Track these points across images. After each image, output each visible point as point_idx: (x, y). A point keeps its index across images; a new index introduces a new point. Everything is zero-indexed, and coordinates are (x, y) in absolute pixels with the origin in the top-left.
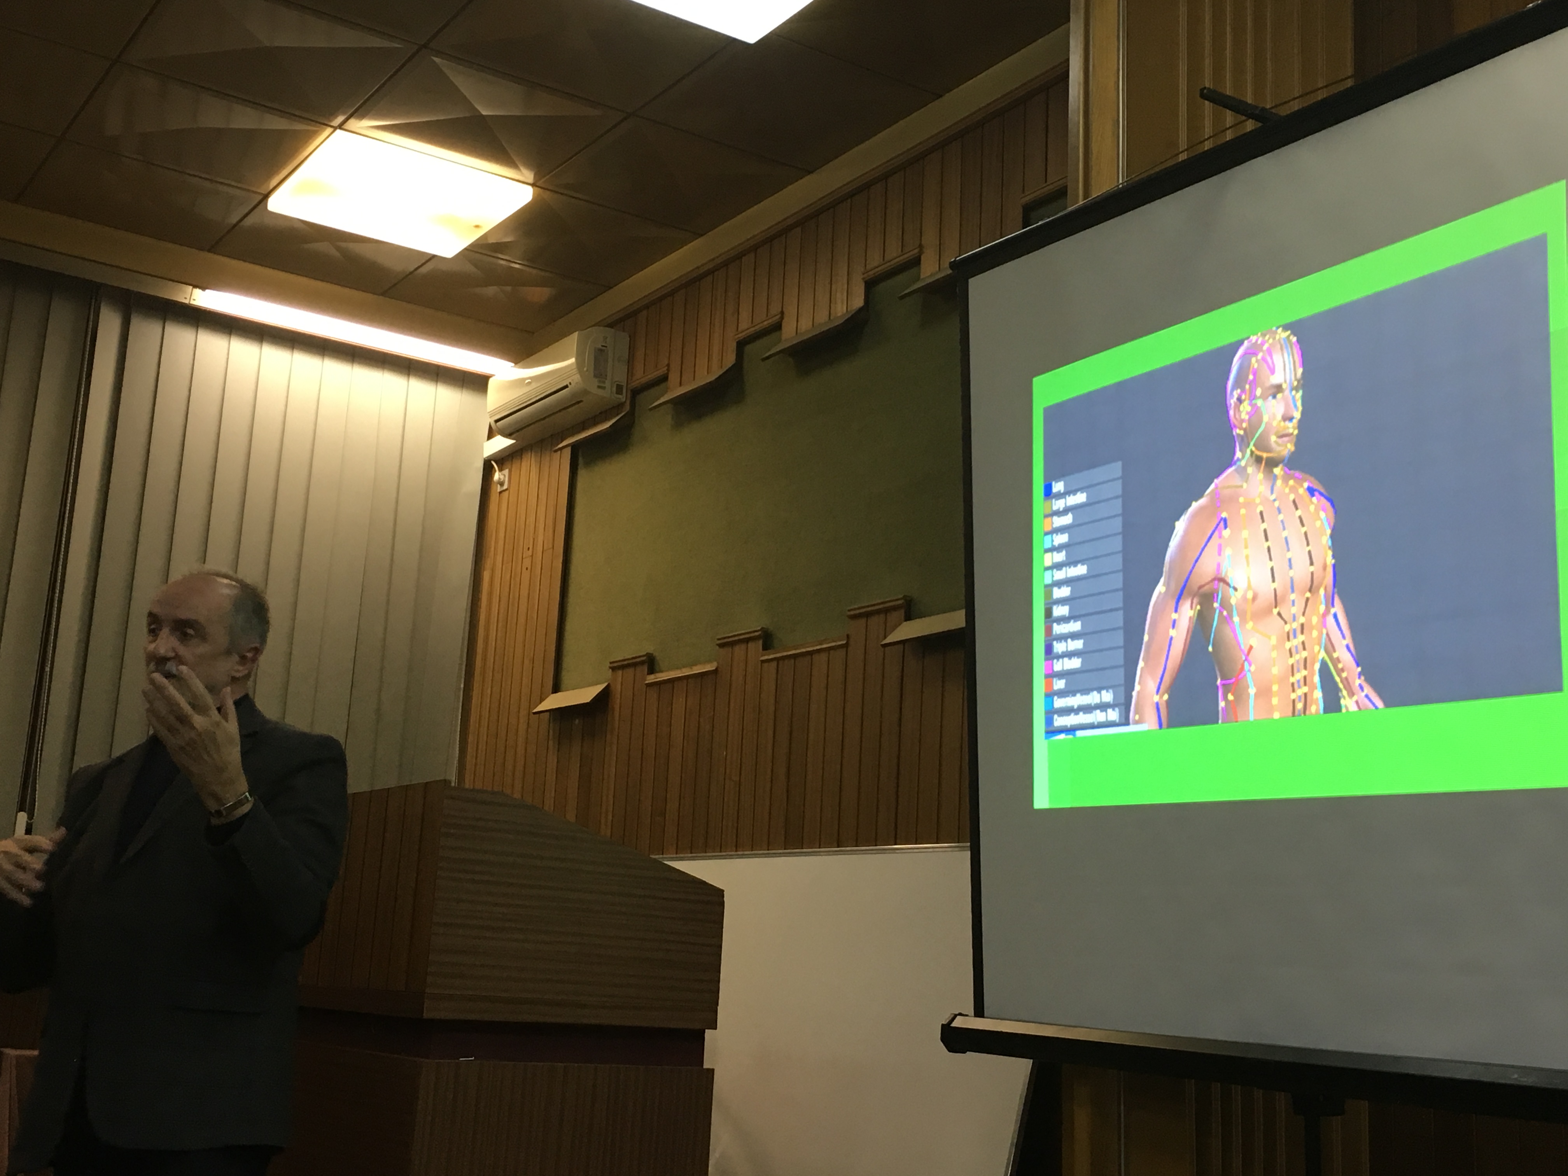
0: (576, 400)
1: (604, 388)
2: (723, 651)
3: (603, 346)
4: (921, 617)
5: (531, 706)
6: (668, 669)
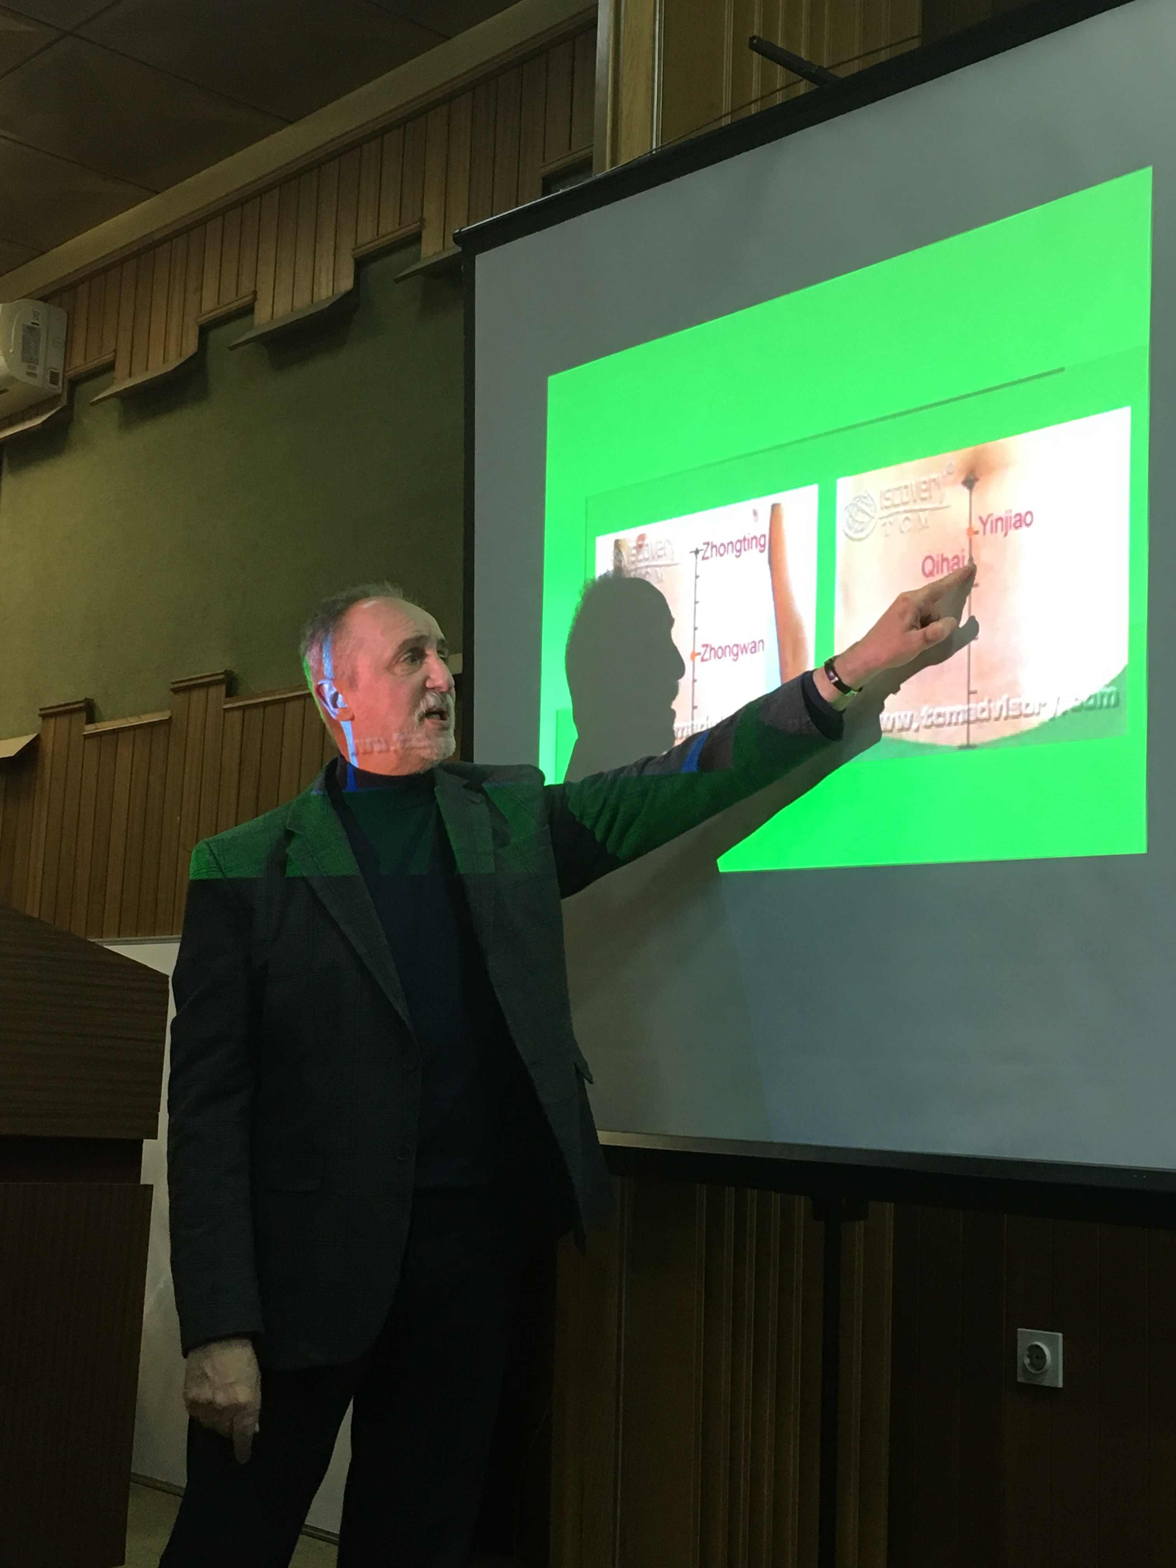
1: (35, 376)
2: (180, 698)
3: (33, 323)
6: (111, 718)
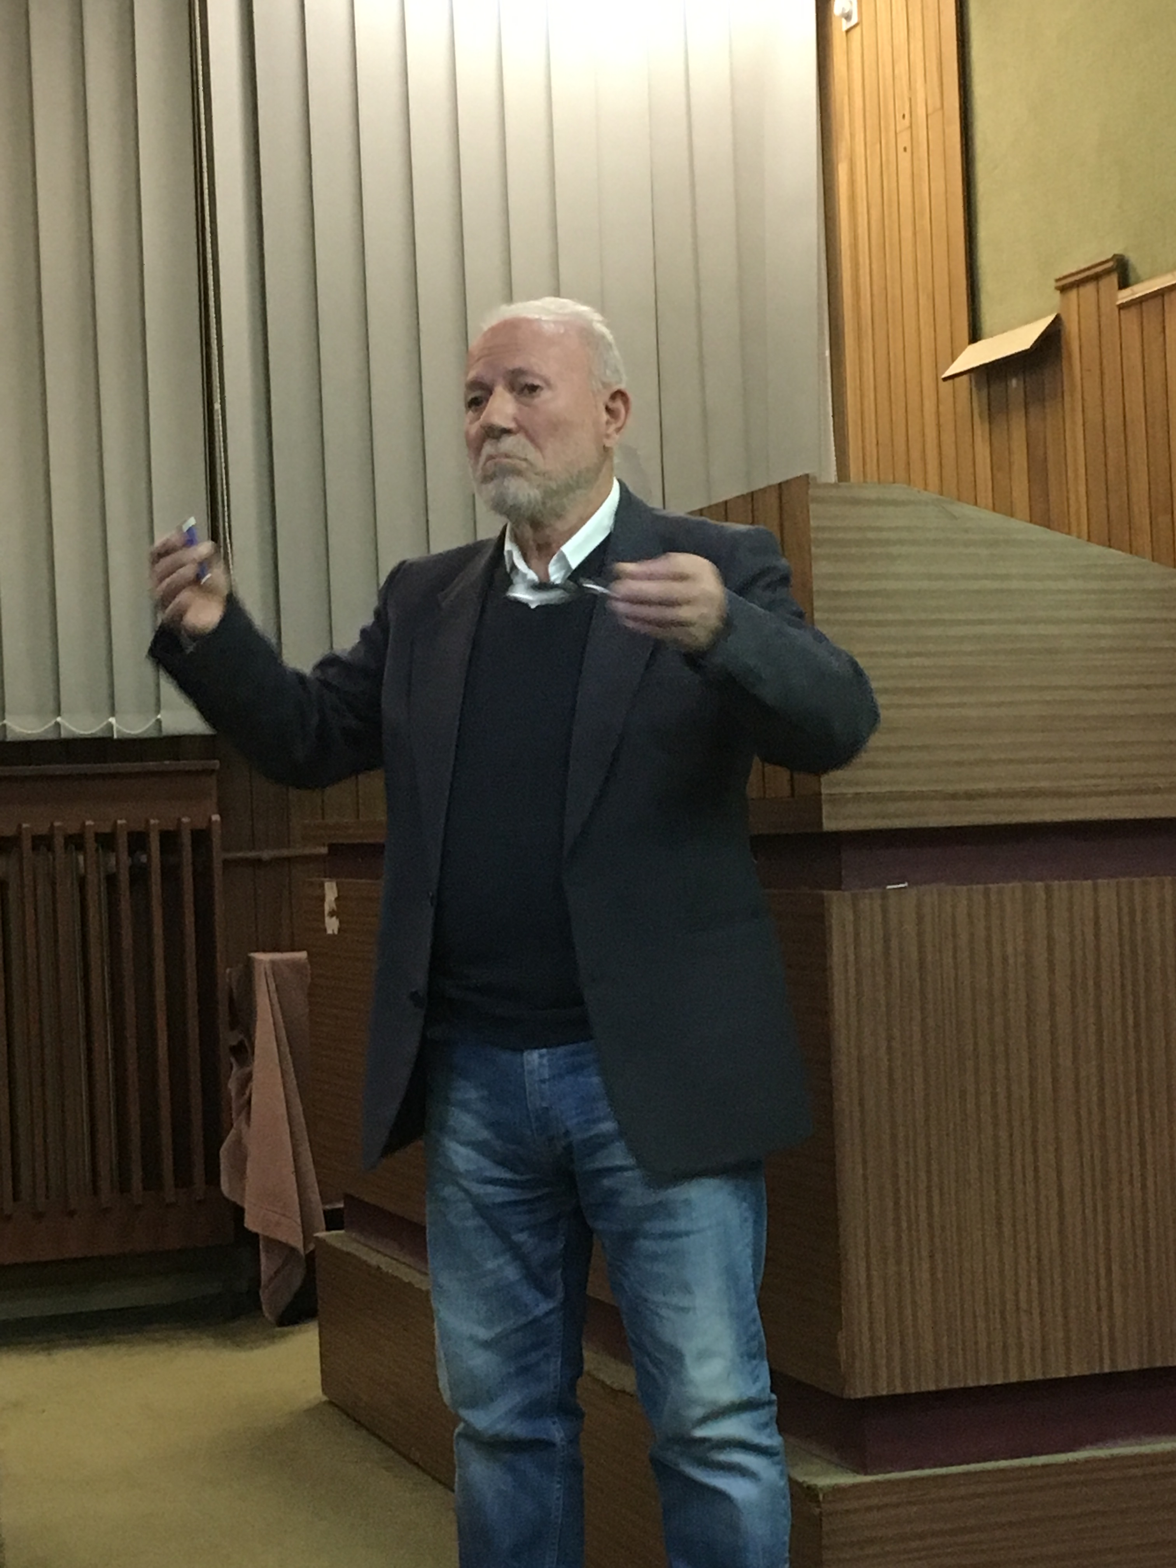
5: (937, 368)
6: (1152, 276)
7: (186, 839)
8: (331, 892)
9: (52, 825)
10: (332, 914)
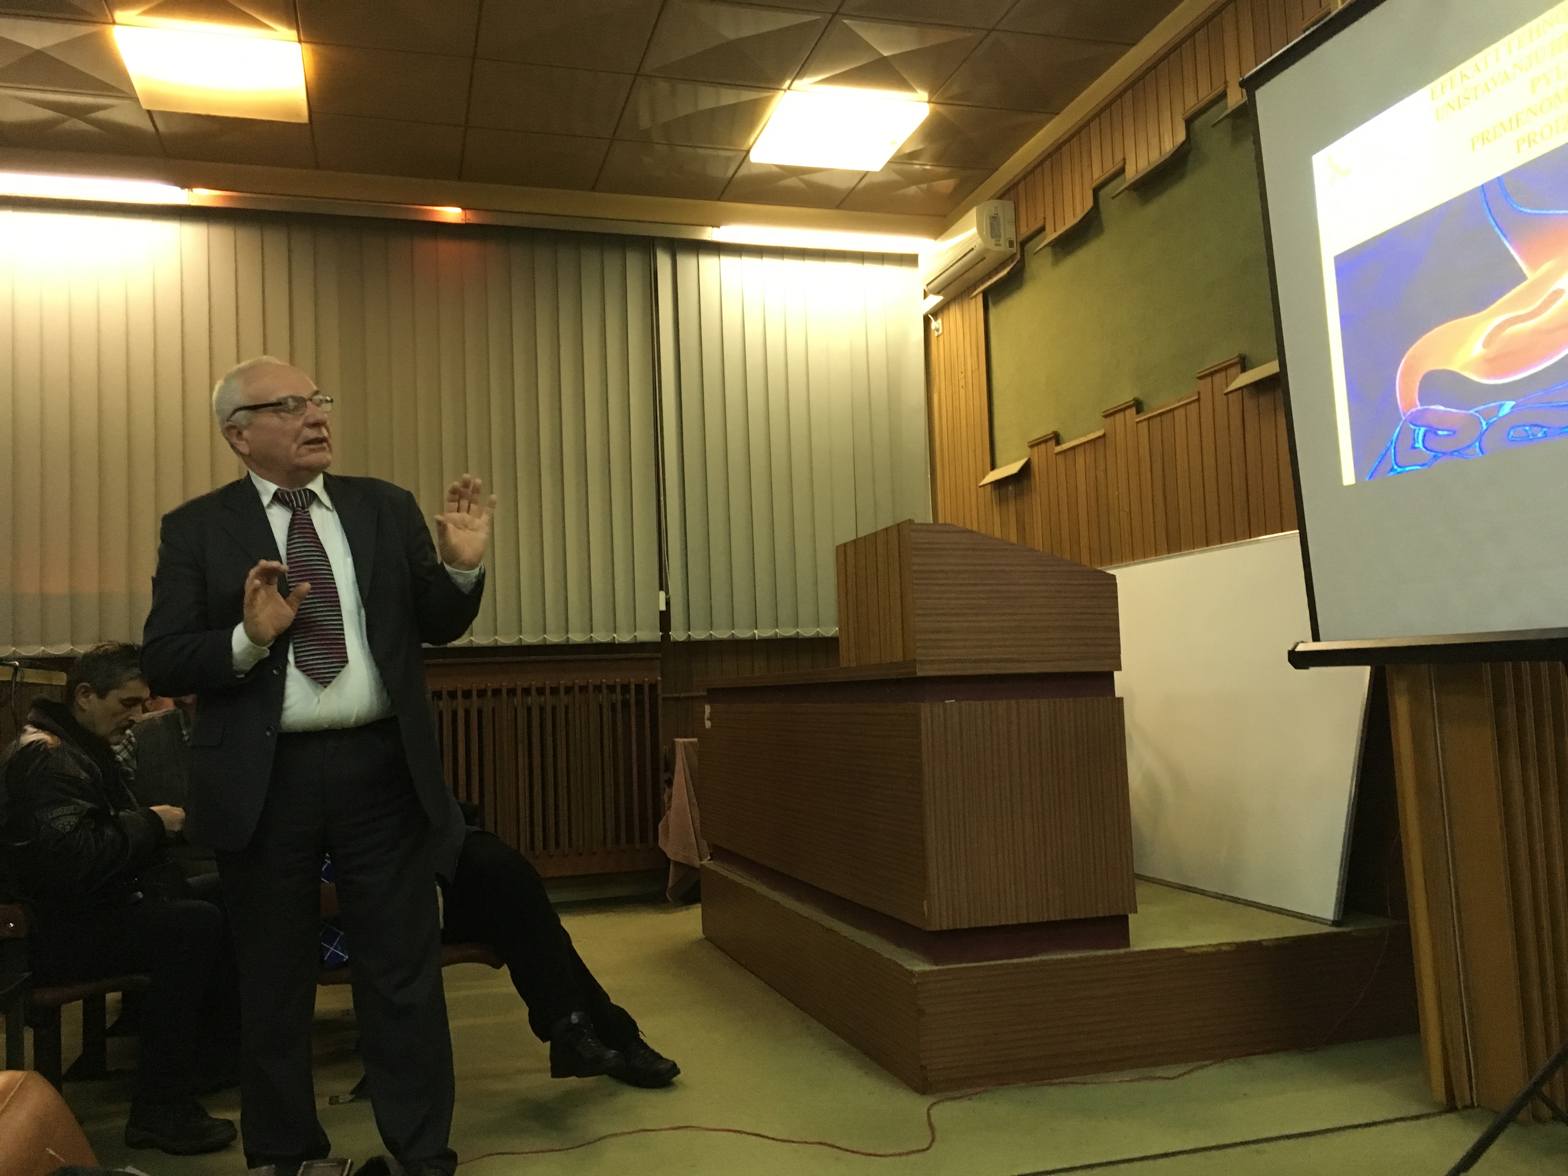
0: (981, 258)
1: (1000, 245)
2: (1109, 420)
3: (995, 214)
4: (1253, 368)
5: (977, 482)
6: (1070, 440)
7: (646, 689)
8: (708, 709)
9: (588, 681)
10: (708, 719)
